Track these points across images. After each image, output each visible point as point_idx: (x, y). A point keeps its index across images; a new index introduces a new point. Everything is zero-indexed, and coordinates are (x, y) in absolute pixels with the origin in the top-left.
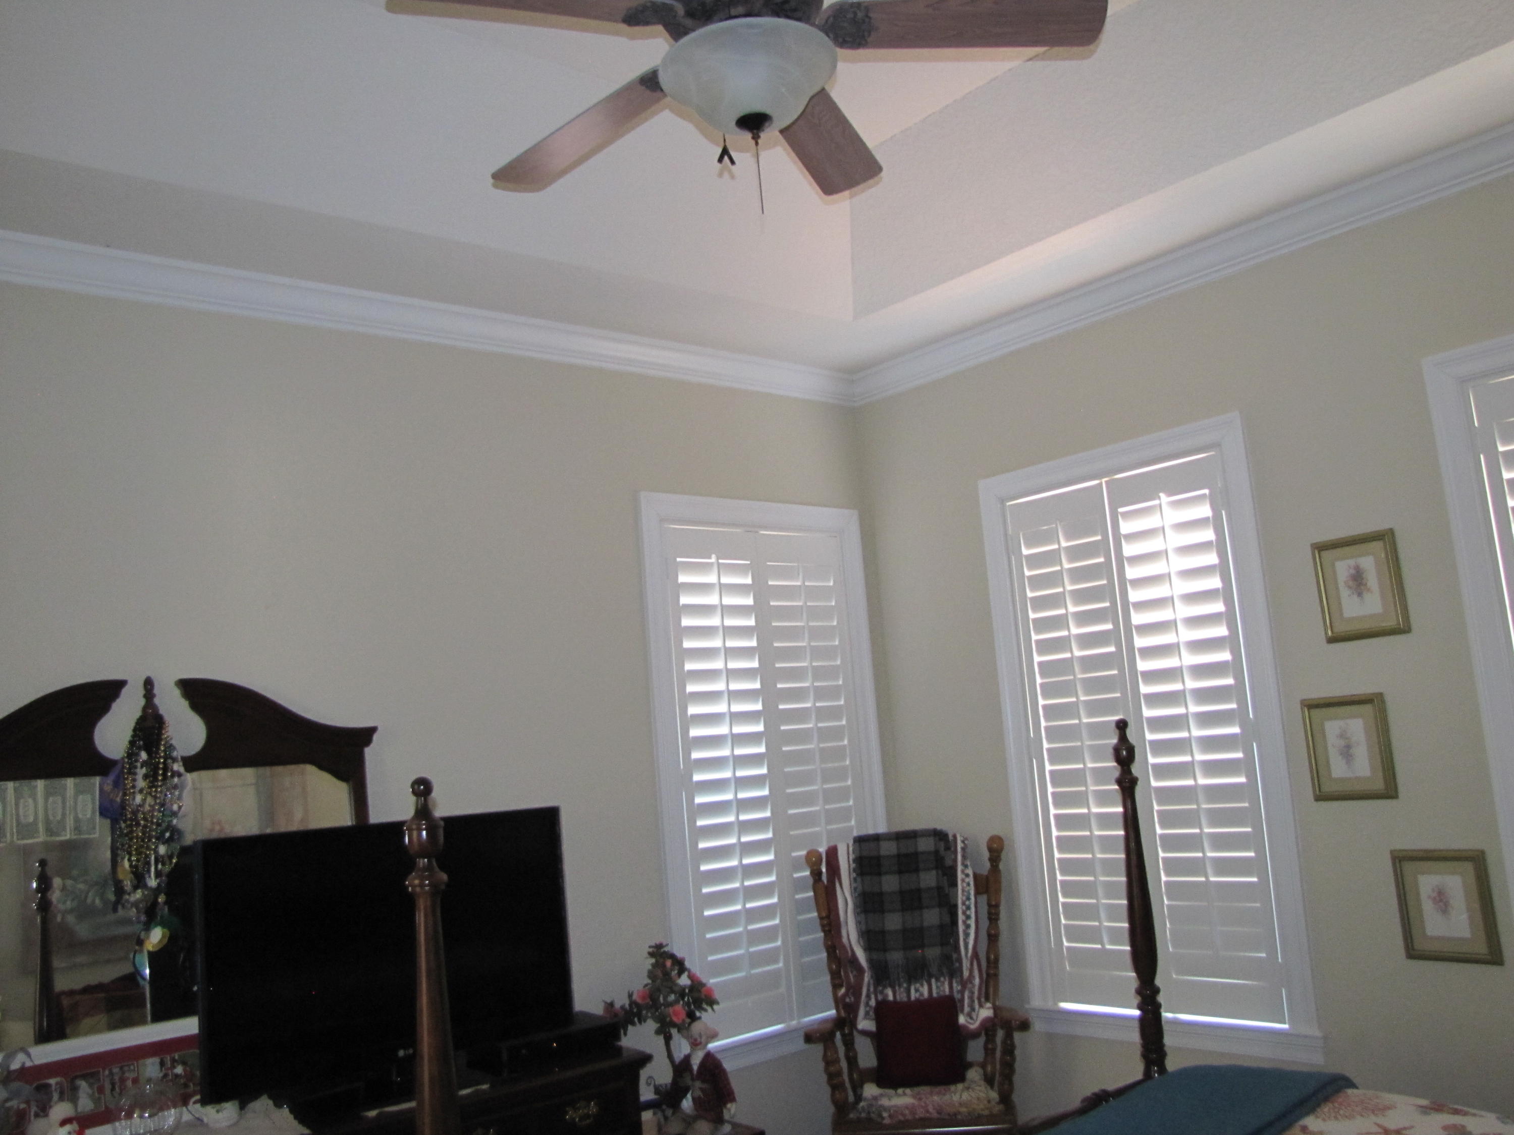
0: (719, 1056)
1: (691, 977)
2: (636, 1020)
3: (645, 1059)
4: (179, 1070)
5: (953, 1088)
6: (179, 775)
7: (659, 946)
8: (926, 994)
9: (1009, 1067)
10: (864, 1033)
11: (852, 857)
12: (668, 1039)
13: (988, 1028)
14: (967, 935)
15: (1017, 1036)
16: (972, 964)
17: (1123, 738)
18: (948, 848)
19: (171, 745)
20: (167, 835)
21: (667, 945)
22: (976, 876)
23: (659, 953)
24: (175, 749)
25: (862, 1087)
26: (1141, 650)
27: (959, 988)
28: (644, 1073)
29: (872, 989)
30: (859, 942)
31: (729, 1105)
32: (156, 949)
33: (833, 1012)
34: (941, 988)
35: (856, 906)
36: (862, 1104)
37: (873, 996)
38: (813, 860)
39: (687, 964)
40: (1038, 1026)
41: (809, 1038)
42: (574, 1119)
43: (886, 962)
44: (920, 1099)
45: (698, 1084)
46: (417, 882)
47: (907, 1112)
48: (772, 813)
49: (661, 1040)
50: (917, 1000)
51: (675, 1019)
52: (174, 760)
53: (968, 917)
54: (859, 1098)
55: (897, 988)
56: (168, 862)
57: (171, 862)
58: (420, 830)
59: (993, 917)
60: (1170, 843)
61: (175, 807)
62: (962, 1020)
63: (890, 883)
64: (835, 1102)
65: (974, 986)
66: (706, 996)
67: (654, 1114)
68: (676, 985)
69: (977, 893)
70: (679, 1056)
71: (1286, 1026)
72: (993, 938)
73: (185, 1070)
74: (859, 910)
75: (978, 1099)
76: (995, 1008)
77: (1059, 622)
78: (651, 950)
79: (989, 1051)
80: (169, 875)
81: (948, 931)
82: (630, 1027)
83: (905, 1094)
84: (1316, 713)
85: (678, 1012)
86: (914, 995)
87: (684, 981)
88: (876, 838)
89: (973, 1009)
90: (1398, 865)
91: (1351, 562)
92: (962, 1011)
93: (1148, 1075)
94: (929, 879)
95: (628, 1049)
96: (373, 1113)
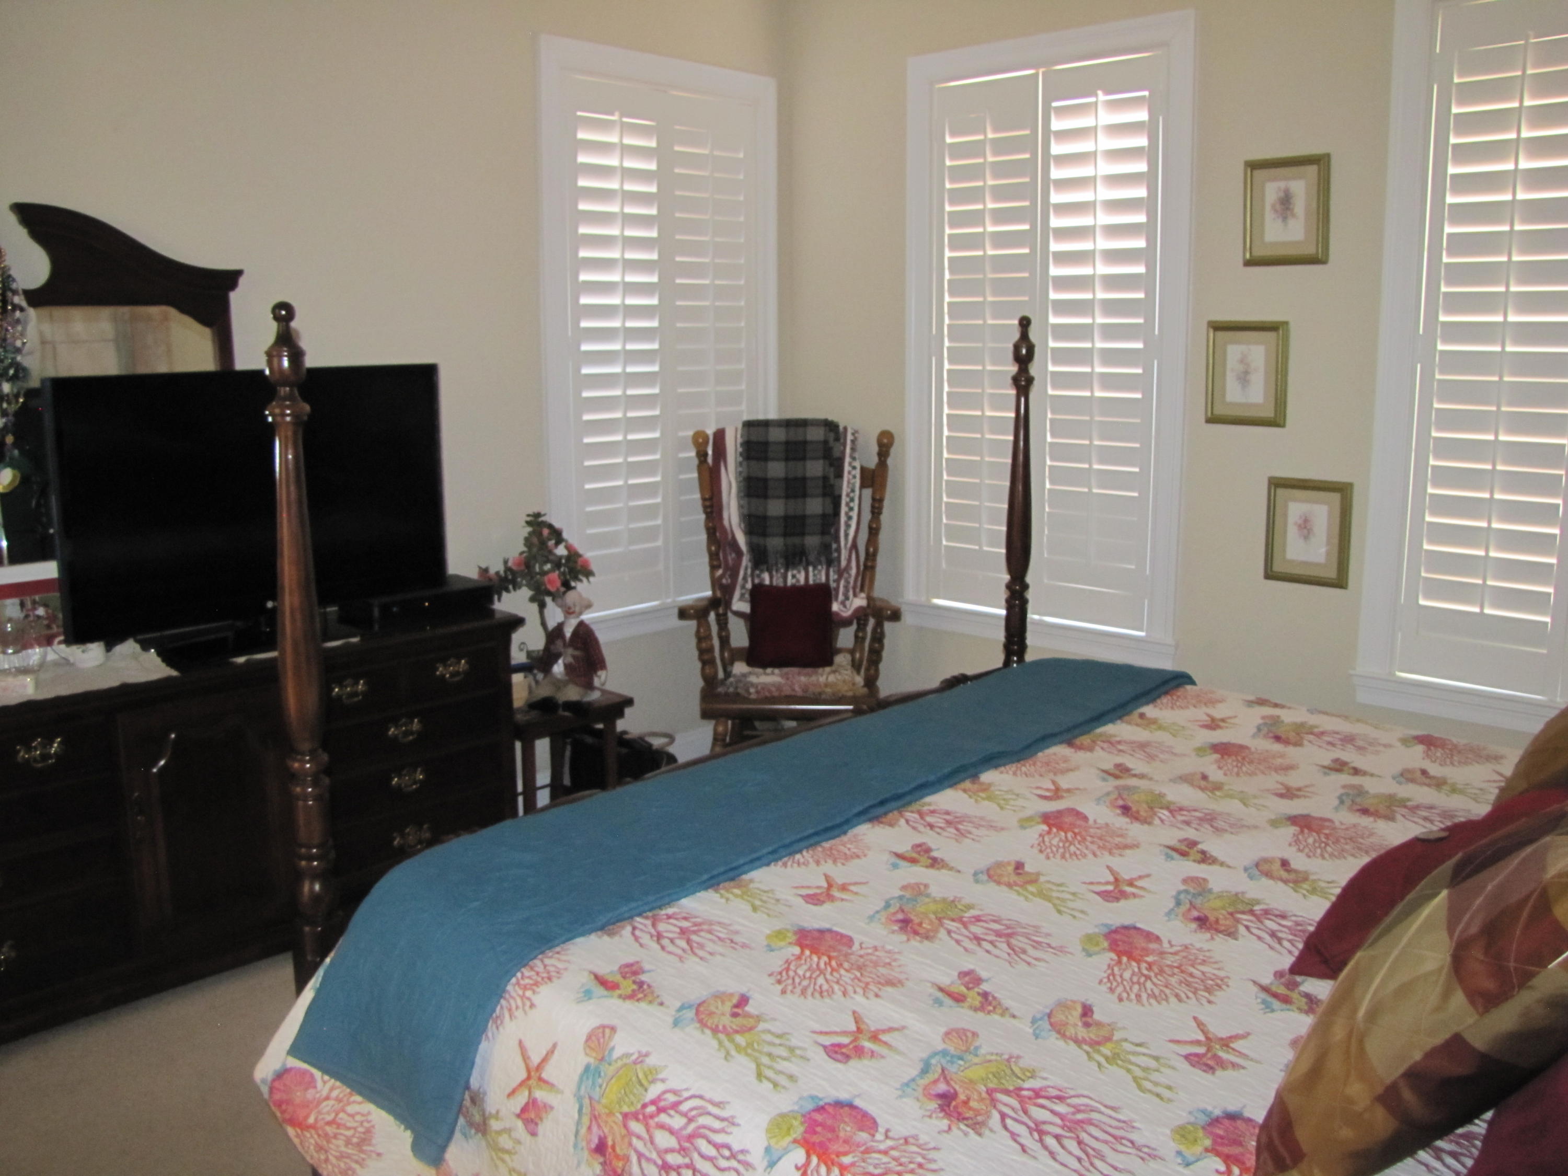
0: (594, 627)
1: (568, 548)
2: (511, 587)
3: (518, 622)
4: (41, 611)
5: (820, 670)
6: (22, 310)
7: (538, 515)
8: (802, 581)
9: (876, 655)
10: (738, 614)
11: (739, 440)
12: (542, 606)
13: (860, 617)
14: (848, 526)
15: (888, 626)
16: (850, 556)
17: (1024, 336)
18: (837, 439)
19: (9, 276)
20: (11, 372)
21: (544, 515)
22: (863, 470)
23: (536, 522)
24: (14, 280)
25: (732, 663)
26: (1055, 253)
27: (836, 577)
28: (517, 637)
29: (749, 571)
30: (740, 525)
31: (599, 673)
32: (7, 491)
33: (709, 593)
34: (816, 575)
35: (739, 491)
36: (731, 679)
37: (749, 580)
38: (699, 441)
39: (565, 535)
40: (908, 618)
41: (683, 614)
42: (443, 676)
43: (765, 547)
44: (788, 679)
45: (570, 651)
46: (277, 411)
47: (773, 689)
48: (661, 390)
49: (535, 607)
50: (794, 587)
51: (549, 587)
52: (15, 292)
53: (851, 509)
54: (728, 674)
55: (774, 573)
56: (14, 401)
57: (17, 401)
58: (280, 357)
59: (876, 510)
60: (1059, 452)
61: (18, 343)
62: (835, 607)
63: (776, 469)
64: (705, 677)
65: (850, 575)
66: (582, 566)
67: (525, 677)
68: (555, 555)
69: (863, 486)
70: (551, 624)
71: (1142, 634)
72: (874, 532)
73: (47, 612)
74: (742, 494)
75: (844, 681)
76: (869, 598)
77: (976, 218)
78: (529, 519)
79: (859, 640)
80: (17, 414)
81: (829, 522)
82: (504, 594)
83: (773, 673)
84: (1220, 334)
85: (553, 579)
86: (790, 581)
87: (561, 551)
88: (766, 424)
89: (847, 598)
90: (1273, 491)
91: (1282, 184)
92: (836, 599)
93: (1007, 663)
94: (815, 468)
95: (501, 612)
96: (241, 660)
